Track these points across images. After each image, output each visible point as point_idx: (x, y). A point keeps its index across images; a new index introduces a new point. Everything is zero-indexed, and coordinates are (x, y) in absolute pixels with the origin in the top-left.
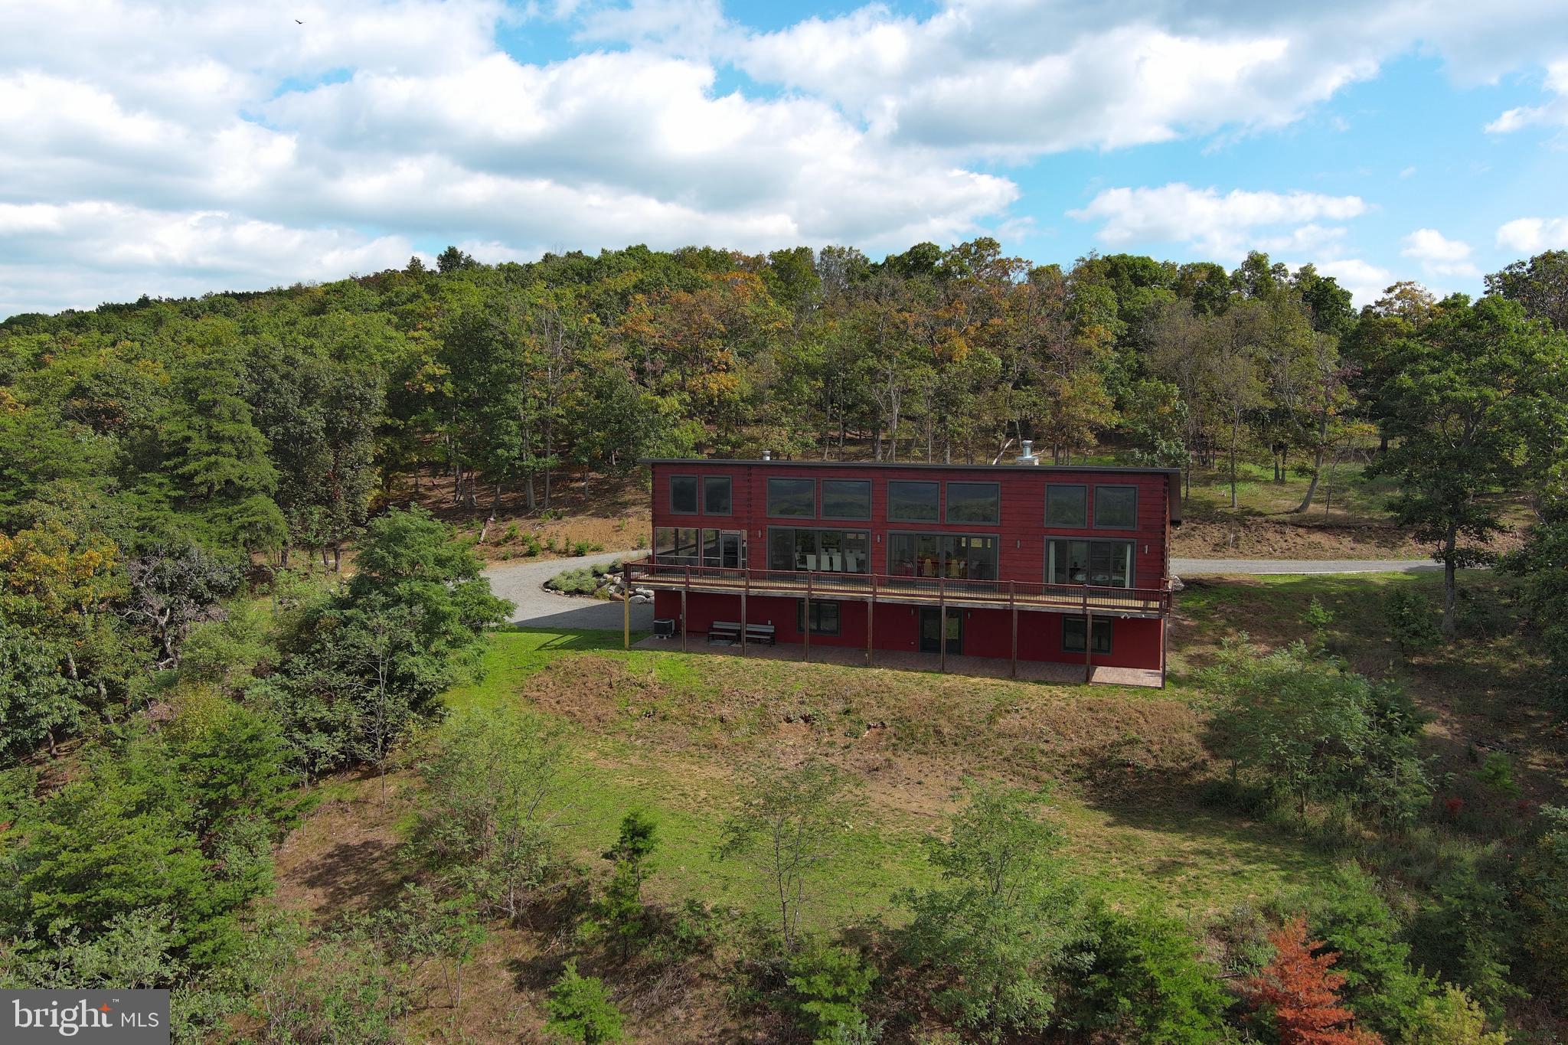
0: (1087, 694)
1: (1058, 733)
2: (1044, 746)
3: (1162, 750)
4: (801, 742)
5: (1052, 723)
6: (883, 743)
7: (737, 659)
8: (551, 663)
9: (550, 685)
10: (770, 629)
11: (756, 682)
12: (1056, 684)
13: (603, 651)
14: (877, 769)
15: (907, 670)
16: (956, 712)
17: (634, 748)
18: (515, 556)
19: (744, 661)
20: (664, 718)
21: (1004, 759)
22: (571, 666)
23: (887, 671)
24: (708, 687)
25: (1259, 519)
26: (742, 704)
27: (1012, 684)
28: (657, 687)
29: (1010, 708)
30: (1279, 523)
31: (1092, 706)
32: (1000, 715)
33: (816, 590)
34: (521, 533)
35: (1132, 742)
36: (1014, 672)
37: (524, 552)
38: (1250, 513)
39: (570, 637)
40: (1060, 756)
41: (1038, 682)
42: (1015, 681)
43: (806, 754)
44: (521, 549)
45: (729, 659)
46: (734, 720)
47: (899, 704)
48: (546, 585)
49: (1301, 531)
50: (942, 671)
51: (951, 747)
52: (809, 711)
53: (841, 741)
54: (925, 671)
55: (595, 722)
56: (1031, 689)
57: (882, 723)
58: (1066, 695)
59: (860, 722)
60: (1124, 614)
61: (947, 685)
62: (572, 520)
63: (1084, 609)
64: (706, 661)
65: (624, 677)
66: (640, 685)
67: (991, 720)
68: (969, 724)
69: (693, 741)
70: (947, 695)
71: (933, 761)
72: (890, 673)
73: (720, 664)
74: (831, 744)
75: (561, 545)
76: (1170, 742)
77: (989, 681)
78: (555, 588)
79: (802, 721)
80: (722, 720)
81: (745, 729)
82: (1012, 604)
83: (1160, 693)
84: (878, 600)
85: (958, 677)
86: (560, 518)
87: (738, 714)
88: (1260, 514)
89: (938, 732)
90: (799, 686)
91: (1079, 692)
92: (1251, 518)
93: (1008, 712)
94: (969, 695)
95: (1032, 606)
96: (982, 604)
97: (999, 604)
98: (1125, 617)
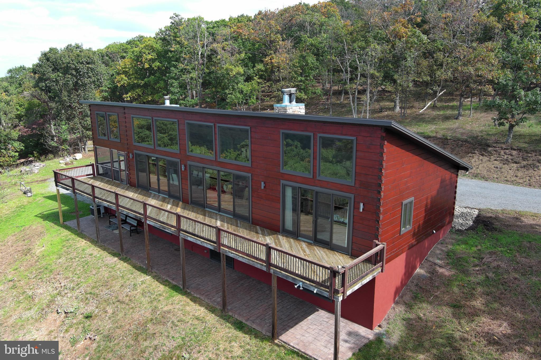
8: (27, 227)
11: (75, 270)
13: (50, 224)
20: (13, 287)
24: (53, 267)
26: (52, 288)
28: (35, 259)
36: (224, 307)
52: (73, 307)
54: (172, 287)
57: (96, 336)
59: (87, 330)
60: (299, 283)
63: (268, 268)
65: (33, 246)
66: (32, 255)
77: (200, 311)
79: (63, 316)
81: (32, 312)
82: (219, 247)
84: (147, 222)
87: (44, 296)
95: (232, 253)
96: (202, 242)
97: (211, 245)
98: (299, 287)
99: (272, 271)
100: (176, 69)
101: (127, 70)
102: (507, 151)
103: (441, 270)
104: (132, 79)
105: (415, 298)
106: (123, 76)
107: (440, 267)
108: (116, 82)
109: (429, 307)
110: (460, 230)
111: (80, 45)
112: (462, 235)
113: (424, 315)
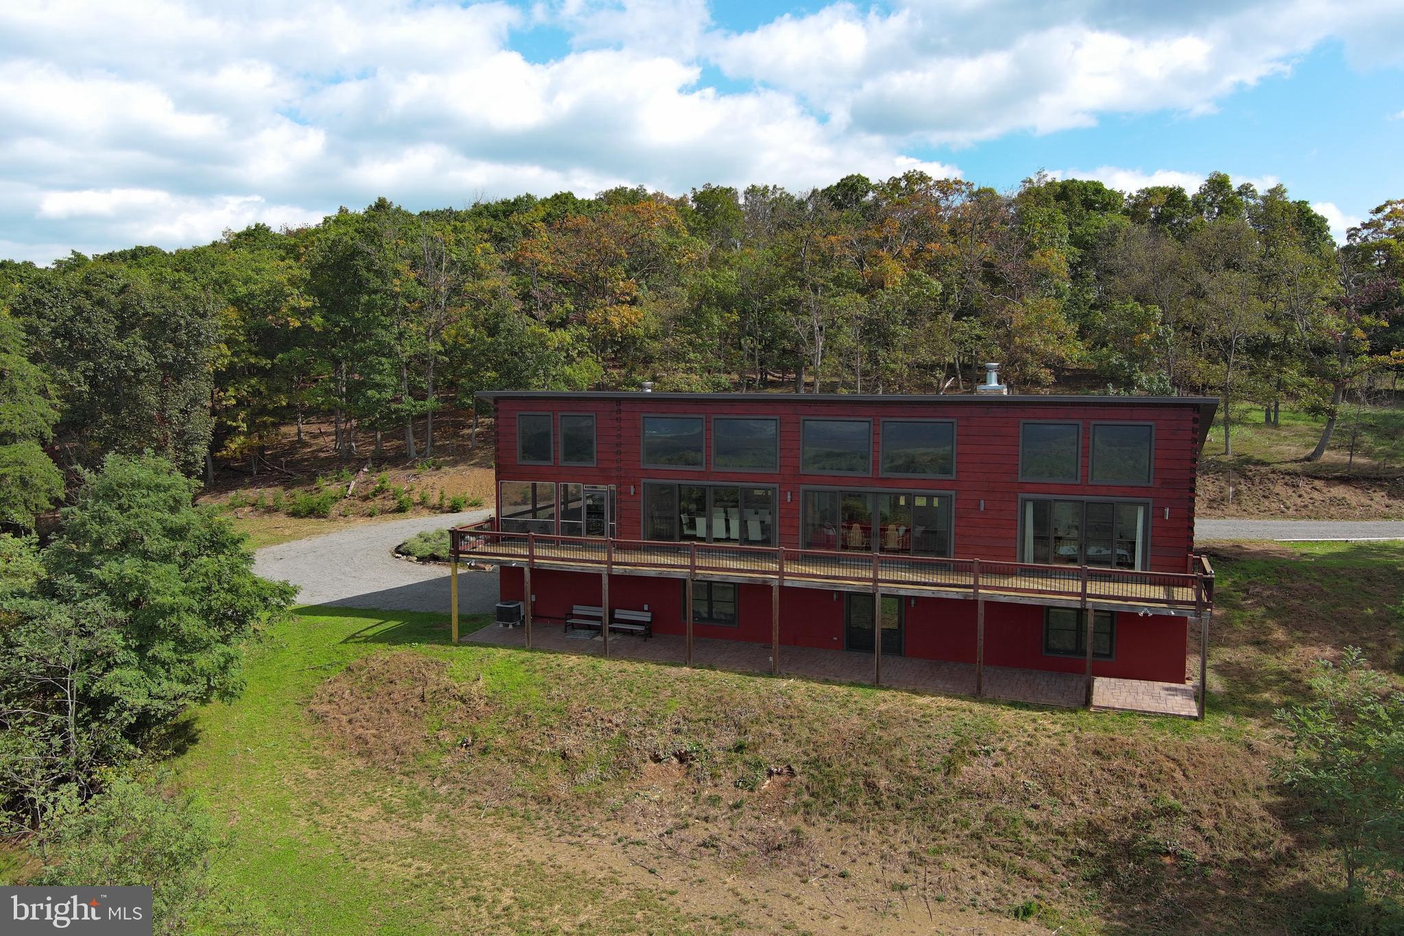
0: (1090, 728)
1: (1052, 793)
2: (1032, 815)
3: (1217, 828)
4: (671, 796)
5: (1042, 774)
6: (791, 801)
7: (595, 662)
8: (354, 662)
9: (347, 695)
10: (647, 617)
11: (617, 698)
12: (1040, 708)
13: (424, 646)
14: (779, 848)
15: (826, 681)
16: (897, 753)
17: (435, 799)
18: (383, 512)
19: (605, 665)
20: (484, 751)
21: (972, 836)
22: (377, 666)
23: (799, 683)
24: (552, 704)
25: (1263, 469)
26: (594, 731)
27: (977, 707)
28: (482, 702)
29: (976, 748)
30: (1289, 474)
31: (1100, 748)
32: (962, 758)
33: (701, 568)
34: (392, 486)
35: (1170, 813)
36: (979, 688)
37: (394, 507)
38: (1248, 461)
39: (392, 624)
40: (1058, 833)
41: (1014, 704)
42: (981, 702)
43: (676, 816)
44: (392, 504)
45: (585, 661)
46: (581, 757)
47: (814, 738)
48: (399, 549)
49: (1318, 483)
50: (877, 684)
51: (890, 812)
52: (686, 744)
53: (729, 795)
54: (852, 684)
55: (391, 754)
56: (1007, 716)
57: (789, 767)
58: (1058, 728)
59: (758, 765)
60: (1143, 610)
61: (883, 707)
62: (452, 470)
63: (1083, 601)
64: (554, 664)
65: (442, 687)
66: (461, 698)
67: (950, 768)
68: (916, 773)
69: (519, 790)
70: (884, 725)
71: (863, 835)
72: (802, 686)
73: (571, 668)
74: (714, 801)
75: (435, 500)
76: (1229, 813)
77: (943, 702)
78: (407, 554)
79: (675, 761)
80: (564, 756)
81: (594, 772)
82: (976, 592)
83: (1196, 726)
84: (787, 584)
85: (899, 695)
86: (438, 468)
87: (588, 747)
88: (1264, 464)
89: (871, 786)
90: (677, 705)
91: (1077, 722)
92: (1252, 467)
93: (973, 754)
94: (916, 725)
96: (933, 592)
97: (957, 592)
98: (1146, 615)
99: (1089, 606)
101: (230, 332)
106: (224, 348)
109: (1229, 650)
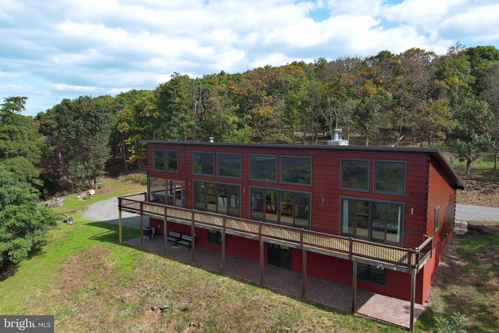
0: (347, 326)
4: (148, 328)
7: (158, 258)
8: (86, 248)
9: (75, 261)
12: (330, 310)
13: (109, 244)
15: (241, 280)
17: (68, 313)
19: (160, 260)
22: (90, 251)
23: (228, 279)
26: (138, 292)
27: (298, 304)
28: (110, 271)
36: (304, 294)
39: (112, 232)
41: (318, 305)
42: (303, 301)
45: (154, 258)
46: (127, 303)
47: (217, 310)
50: (261, 285)
52: (167, 304)
54: (251, 283)
56: (309, 312)
57: (199, 323)
58: (330, 323)
59: (188, 319)
60: (380, 265)
61: (255, 298)
63: (350, 257)
64: (143, 258)
65: (103, 262)
66: (105, 268)
69: (98, 314)
72: (228, 282)
73: (148, 260)
79: (159, 311)
80: (122, 301)
81: (127, 311)
82: (302, 246)
85: (267, 292)
87: (133, 298)
90: (173, 284)
95: (315, 249)
96: (284, 243)
97: (294, 245)
98: (380, 268)
99: (353, 259)
100: (176, 118)
101: (129, 118)
102: (468, 181)
103: (458, 262)
104: (133, 127)
105: (445, 282)
106: (126, 124)
107: (456, 260)
108: (118, 129)
109: (458, 287)
110: (460, 234)
111: (89, 96)
112: (463, 238)
113: (457, 292)
